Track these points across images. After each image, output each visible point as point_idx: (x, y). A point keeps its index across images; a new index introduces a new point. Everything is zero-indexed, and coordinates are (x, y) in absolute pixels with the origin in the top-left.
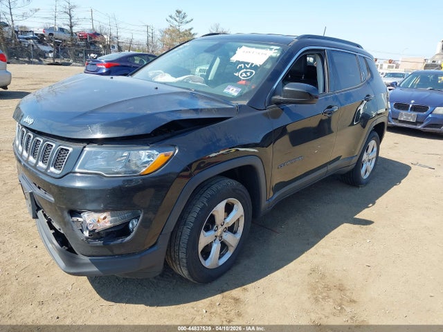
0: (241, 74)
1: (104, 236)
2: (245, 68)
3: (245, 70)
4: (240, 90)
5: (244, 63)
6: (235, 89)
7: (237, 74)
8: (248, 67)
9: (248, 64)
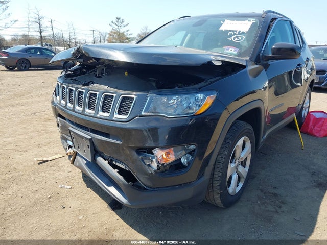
0: (234, 39)
1: (168, 169)
2: (235, 34)
3: (235, 36)
4: (238, 50)
5: (233, 31)
6: (233, 50)
7: (230, 39)
8: (237, 33)
9: (236, 31)
